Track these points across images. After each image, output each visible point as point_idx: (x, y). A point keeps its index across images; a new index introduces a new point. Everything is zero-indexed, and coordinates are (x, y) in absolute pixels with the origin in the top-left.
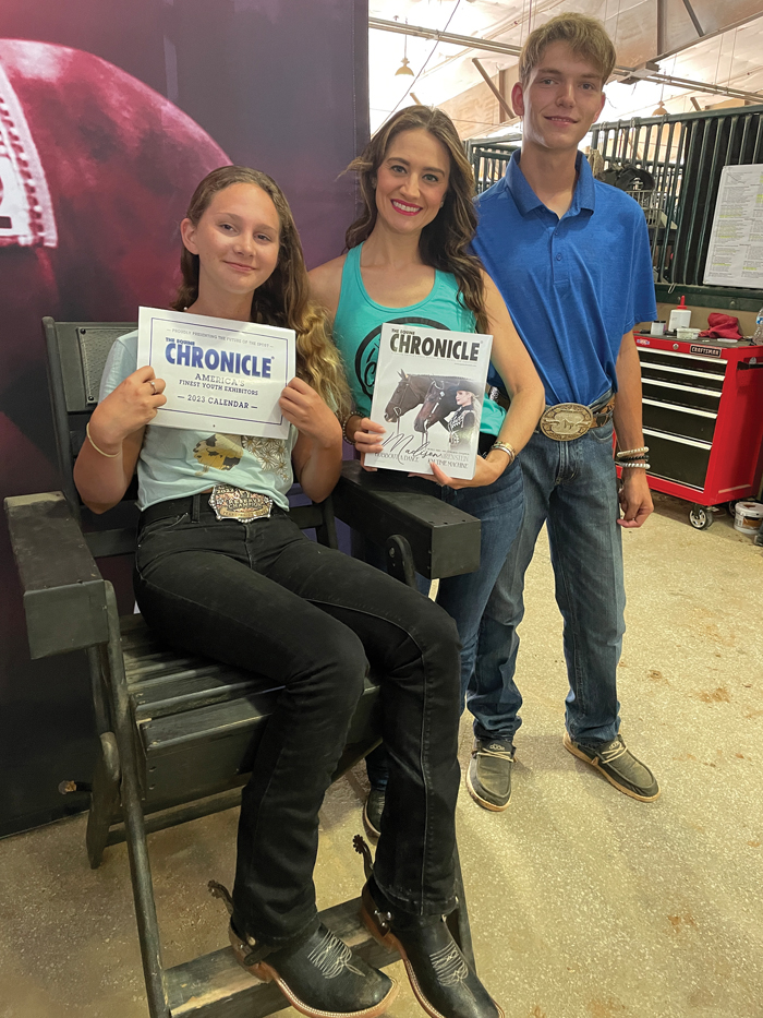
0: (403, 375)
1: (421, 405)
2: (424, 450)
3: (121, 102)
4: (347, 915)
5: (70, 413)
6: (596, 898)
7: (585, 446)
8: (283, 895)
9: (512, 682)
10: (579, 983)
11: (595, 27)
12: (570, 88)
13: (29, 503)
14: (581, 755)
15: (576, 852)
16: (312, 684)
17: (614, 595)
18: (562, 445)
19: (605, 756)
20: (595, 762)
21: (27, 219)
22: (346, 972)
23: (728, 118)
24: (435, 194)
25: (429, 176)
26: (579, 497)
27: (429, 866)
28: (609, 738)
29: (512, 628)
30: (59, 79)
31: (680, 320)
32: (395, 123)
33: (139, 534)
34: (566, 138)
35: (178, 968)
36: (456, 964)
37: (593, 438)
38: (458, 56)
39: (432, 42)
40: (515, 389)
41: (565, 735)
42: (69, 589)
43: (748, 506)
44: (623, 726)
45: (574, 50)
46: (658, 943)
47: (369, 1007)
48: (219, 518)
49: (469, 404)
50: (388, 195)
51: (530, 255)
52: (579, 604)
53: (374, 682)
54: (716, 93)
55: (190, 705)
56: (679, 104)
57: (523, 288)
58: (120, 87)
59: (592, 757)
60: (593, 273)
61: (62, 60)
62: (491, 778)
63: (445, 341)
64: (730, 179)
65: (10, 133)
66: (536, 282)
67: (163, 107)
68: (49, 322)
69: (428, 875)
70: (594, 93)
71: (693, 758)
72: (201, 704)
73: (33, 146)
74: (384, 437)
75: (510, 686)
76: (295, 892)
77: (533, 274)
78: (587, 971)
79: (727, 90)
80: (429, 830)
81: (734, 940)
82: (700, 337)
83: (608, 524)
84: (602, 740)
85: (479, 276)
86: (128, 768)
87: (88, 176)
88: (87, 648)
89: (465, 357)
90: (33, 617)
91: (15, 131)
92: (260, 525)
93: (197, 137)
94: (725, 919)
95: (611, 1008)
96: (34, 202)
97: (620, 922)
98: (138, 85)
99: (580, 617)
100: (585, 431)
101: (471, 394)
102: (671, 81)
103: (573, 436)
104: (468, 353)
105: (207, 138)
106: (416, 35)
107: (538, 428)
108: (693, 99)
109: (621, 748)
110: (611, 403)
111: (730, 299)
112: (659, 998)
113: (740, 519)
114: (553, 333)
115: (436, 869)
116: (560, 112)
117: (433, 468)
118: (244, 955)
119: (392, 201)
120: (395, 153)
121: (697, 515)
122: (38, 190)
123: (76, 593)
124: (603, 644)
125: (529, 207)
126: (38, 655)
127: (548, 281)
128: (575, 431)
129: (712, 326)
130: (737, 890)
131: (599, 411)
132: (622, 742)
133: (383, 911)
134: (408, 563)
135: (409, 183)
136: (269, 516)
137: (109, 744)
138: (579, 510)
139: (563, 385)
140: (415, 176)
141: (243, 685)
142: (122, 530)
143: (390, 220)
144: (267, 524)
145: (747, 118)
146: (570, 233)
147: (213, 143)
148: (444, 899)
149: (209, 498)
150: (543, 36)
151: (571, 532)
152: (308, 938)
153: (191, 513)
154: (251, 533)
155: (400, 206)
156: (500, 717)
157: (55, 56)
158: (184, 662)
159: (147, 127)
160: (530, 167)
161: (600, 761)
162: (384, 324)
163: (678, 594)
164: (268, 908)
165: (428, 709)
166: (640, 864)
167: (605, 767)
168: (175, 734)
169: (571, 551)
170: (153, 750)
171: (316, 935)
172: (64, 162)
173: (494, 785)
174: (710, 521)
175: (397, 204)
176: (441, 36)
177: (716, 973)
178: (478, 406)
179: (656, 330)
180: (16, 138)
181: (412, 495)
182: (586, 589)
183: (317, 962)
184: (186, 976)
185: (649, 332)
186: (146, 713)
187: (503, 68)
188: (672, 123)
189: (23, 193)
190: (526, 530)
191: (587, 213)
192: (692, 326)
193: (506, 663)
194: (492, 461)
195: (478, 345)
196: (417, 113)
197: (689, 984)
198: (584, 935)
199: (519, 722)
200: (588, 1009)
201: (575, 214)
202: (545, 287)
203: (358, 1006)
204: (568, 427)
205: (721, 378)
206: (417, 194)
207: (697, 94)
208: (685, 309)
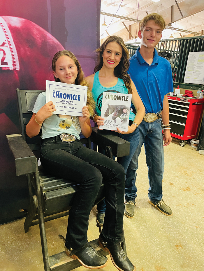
0: (109, 105)
1: (114, 113)
2: (115, 124)
3: (36, 33)
4: (95, 243)
5: (23, 114)
6: (157, 240)
7: (155, 124)
8: (80, 237)
9: (135, 185)
10: (153, 262)
11: (161, 17)
12: (154, 32)
13: (13, 137)
14: (152, 204)
15: (151, 229)
16: (89, 183)
17: (162, 162)
18: (149, 123)
19: (159, 204)
20: (156, 206)
21: (12, 63)
22: (96, 256)
23: (191, 40)
24: (118, 58)
25: (117, 54)
26: (153, 137)
27: (117, 230)
28: (160, 200)
29: (135, 171)
30: (21, 27)
31: (178, 92)
32: (107, 41)
33: (41, 145)
34: (152, 45)
35: (52, 256)
36: (123, 255)
37: (157, 122)
38: (119, 21)
39: (112, 17)
40: (138, 109)
41: (149, 199)
42: (27, 158)
43: (195, 141)
44: (163, 197)
45: (156, 23)
46: (173, 252)
47: (102, 265)
48: (62, 141)
49: (126, 112)
50: (106, 59)
51: (142, 75)
52: (153, 164)
53: (103, 183)
54: (186, 32)
55: (56, 188)
56: (177, 35)
57: (140, 83)
58: (36, 29)
59: (155, 205)
60: (158, 79)
61: (22, 22)
62: (129, 210)
63: (120, 96)
64: (191, 55)
65: (8, 41)
66: (144, 82)
67: (47, 35)
68: (18, 90)
69: (117, 232)
70: (160, 34)
71: (181, 205)
72: (58, 188)
73: (14, 44)
74: (104, 121)
75: (134, 186)
76: (83, 236)
77: (143, 80)
78: (155, 259)
79: (189, 31)
80: (117, 221)
81: (192, 251)
82: (183, 96)
83: (160, 144)
84: (158, 200)
85: (130, 80)
86: (40, 205)
87: (28, 52)
88: (27, 174)
89: (125, 100)
90: (17, 165)
91: (9, 40)
92: (72, 143)
93: (56, 42)
94: (190, 246)
95: (161, 268)
96: (14, 59)
97: (163, 247)
98: (41, 29)
99: (153, 168)
100: (155, 120)
101: (127, 110)
102: (175, 29)
103: (152, 121)
104: (126, 99)
105: (59, 43)
106: (107, 15)
107: (143, 119)
108: (180, 34)
109: (163, 202)
110: (161, 113)
111: (191, 86)
112: (173, 266)
113: (192, 144)
114: (148, 95)
115: (119, 231)
116: (151, 38)
117: (117, 129)
118: (69, 253)
119: (107, 60)
120: (108, 48)
121: (181, 143)
122: (15, 55)
123: (28, 159)
124: (159, 175)
125: (142, 63)
126: (18, 175)
127: (147, 82)
128: (152, 120)
129: (186, 93)
130: (193, 239)
131: (159, 115)
132: (163, 201)
133: (105, 242)
134: (111, 153)
135: (112, 56)
136: (75, 141)
137: (35, 198)
138: (153, 140)
139: (150, 108)
140: (113, 54)
141: (70, 183)
142: (36, 144)
143: (107, 65)
144: (74, 143)
145: (196, 40)
146: (152, 69)
147: (60, 44)
148: (121, 239)
149: (60, 136)
150: (148, 19)
151: (151, 146)
152: (86, 248)
153: (55, 140)
154: (71, 145)
155: (109, 62)
156: (132, 194)
157: (20, 21)
158: (54, 178)
159: (43, 40)
160: (142, 52)
161: (157, 205)
162: (104, 92)
163: (177, 163)
164: (76, 240)
165: (117, 190)
166: (168, 232)
167: (159, 207)
168: (53, 196)
169: (151, 151)
170: (47, 200)
171: (88, 247)
172: (22, 48)
173: (130, 212)
174: (185, 144)
175: (108, 61)
176: (114, 16)
177: (188, 259)
178: (128, 113)
179: (171, 94)
180: (9, 42)
181: (112, 136)
182: (154, 161)
183: (89, 254)
184: (54, 258)
185: (169, 95)
186: (45, 190)
187: (130, 25)
188: (176, 40)
189: (11, 56)
190: (139, 146)
191: (157, 64)
192: (181, 93)
193: (134, 180)
194: (132, 127)
195: (128, 97)
196: (114, 38)
197: (181, 262)
198: (154, 250)
199: (136, 196)
200: (155, 268)
201: (154, 64)
202: (146, 83)
203: (100, 264)
204: (151, 119)
205: (188, 107)
206: (114, 59)
207: (181, 32)
208: (179, 89)
